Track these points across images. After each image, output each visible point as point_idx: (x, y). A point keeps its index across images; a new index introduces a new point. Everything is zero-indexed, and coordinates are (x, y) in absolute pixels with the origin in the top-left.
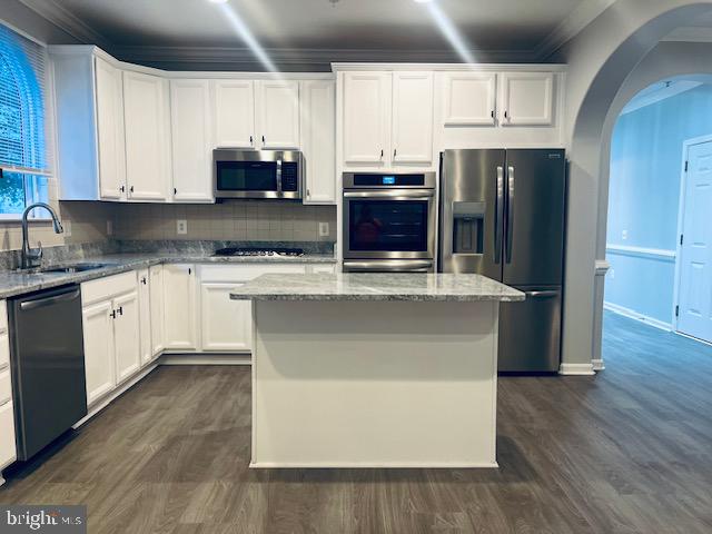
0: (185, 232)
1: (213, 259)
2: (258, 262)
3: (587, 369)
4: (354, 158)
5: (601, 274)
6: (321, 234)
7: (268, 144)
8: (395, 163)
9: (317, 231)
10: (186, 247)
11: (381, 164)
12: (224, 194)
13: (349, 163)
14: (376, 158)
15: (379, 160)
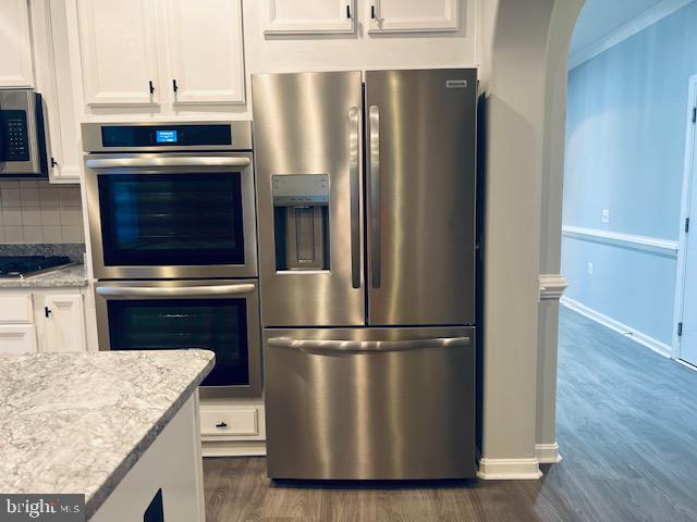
3: (527, 468)
4: (103, 96)
5: (550, 298)
8: (178, 106)
13: (95, 107)
14: (143, 96)
15: (149, 101)
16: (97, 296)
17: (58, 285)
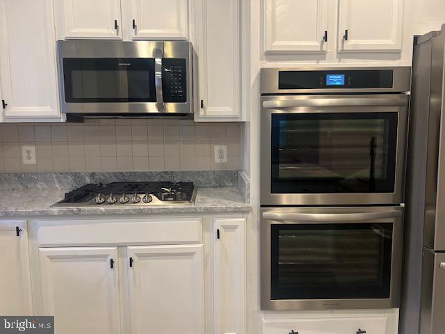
0: (33, 161)
1: (56, 210)
2: (127, 215)
4: (279, 45)
6: (217, 160)
7: (142, 32)
8: (343, 54)
9: (212, 155)
10: (35, 182)
11: (321, 54)
12: (77, 108)
13: (270, 55)
14: (314, 44)
15: (319, 49)
16: (263, 221)
17: (229, 210)
